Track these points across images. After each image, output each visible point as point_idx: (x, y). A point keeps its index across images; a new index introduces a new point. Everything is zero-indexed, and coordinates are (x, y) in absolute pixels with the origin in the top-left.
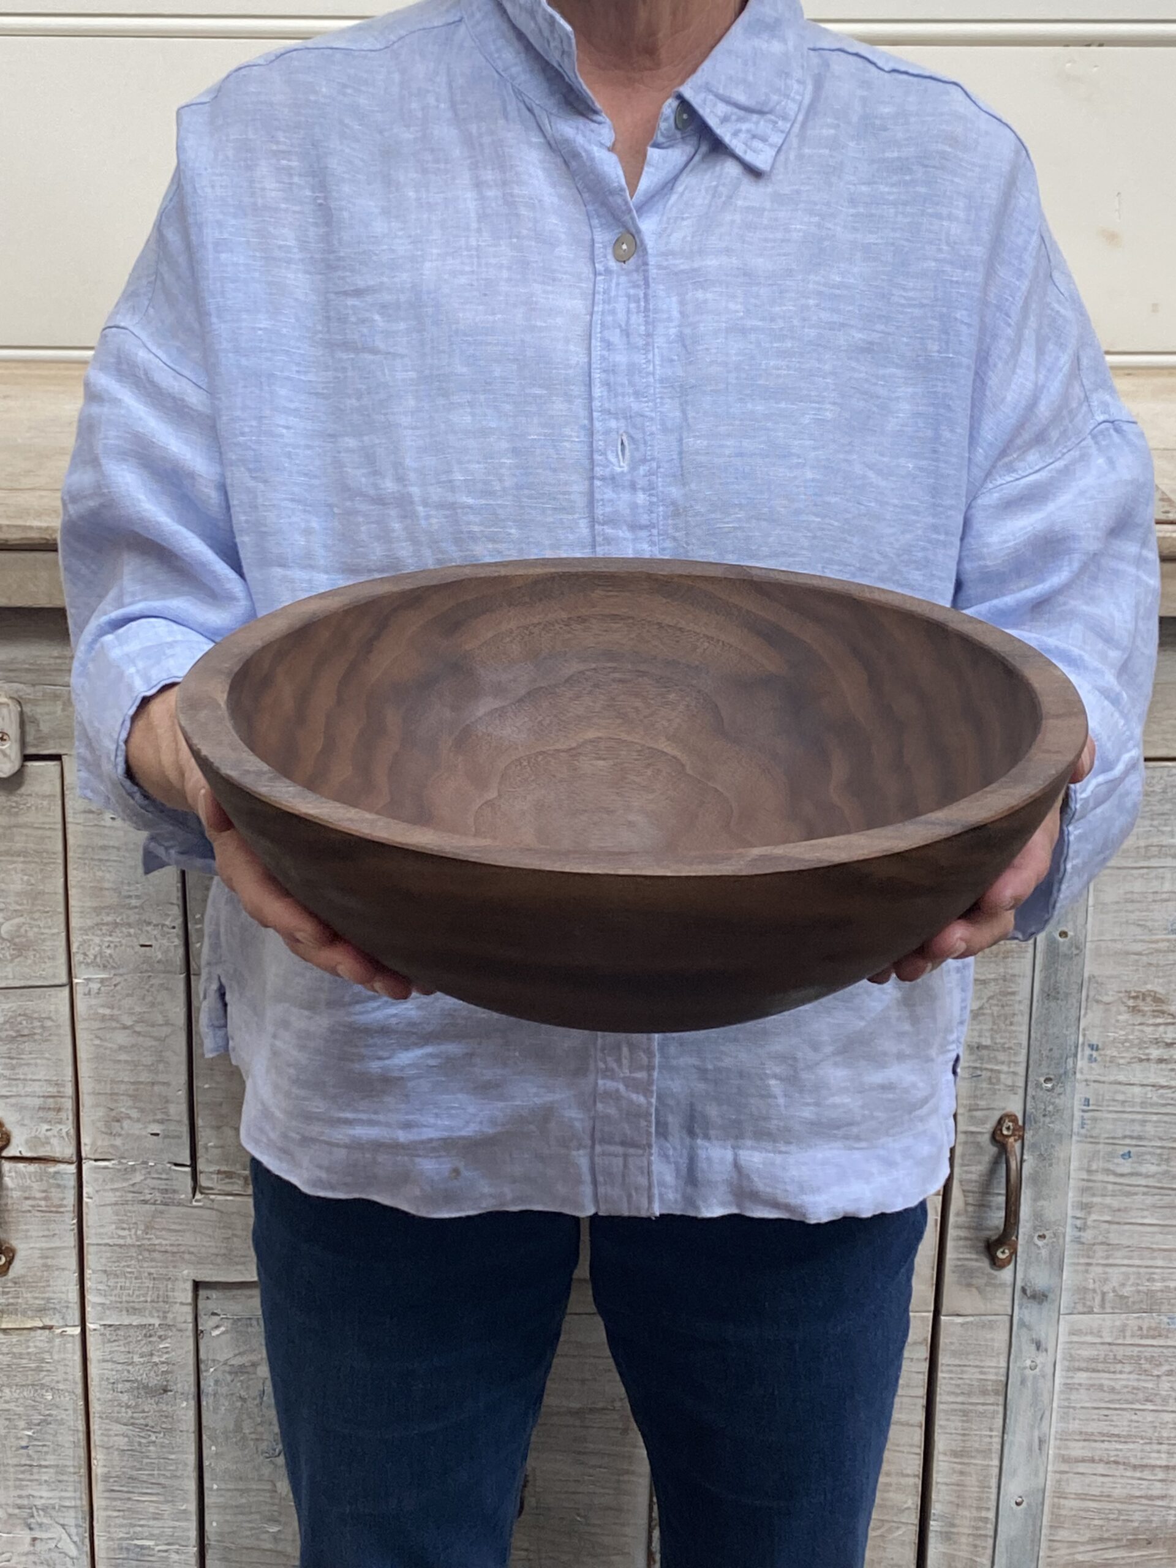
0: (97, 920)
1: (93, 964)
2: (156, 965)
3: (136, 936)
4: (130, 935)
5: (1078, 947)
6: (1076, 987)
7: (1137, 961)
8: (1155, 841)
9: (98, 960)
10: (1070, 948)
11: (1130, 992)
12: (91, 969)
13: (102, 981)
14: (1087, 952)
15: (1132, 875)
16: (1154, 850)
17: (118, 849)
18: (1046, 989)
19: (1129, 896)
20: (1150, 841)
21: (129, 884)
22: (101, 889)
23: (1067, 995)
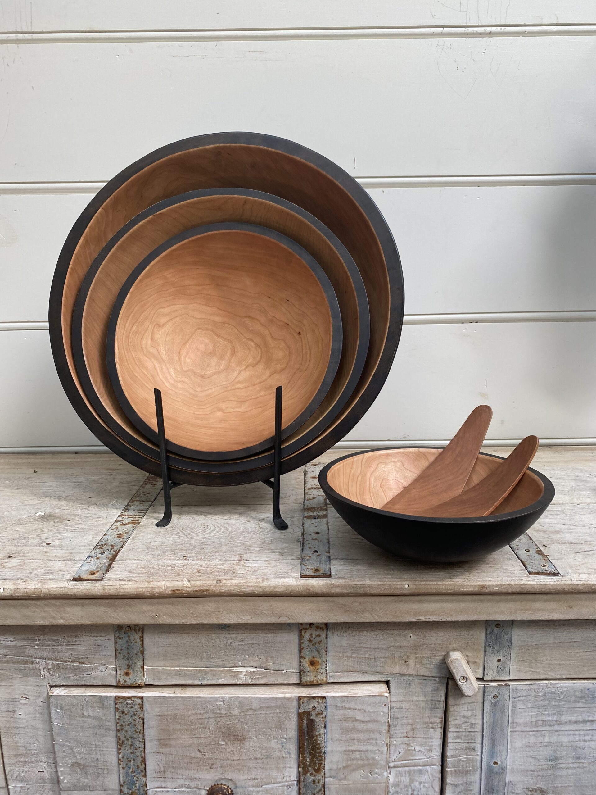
0: (16, 760)
1: (16, 779)
2: (46, 780)
3: (35, 767)
4: (32, 767)
5: (503, 769)
6: (502, 788)
7: (532, 774)
8: (540, 718)
9: (18, 778)
10: (499, 770)
11: (529, 788)
12: (15, 782)
13: (21, 787)
14: (508, 770)
15: (529, 735)
16: (540, 723)
17: (24, 728)
18: (488, 788)
19: (528, 744)
20: (537, 719)
21: (30, 744)
22: (17, 746)
23: (497, 791)
